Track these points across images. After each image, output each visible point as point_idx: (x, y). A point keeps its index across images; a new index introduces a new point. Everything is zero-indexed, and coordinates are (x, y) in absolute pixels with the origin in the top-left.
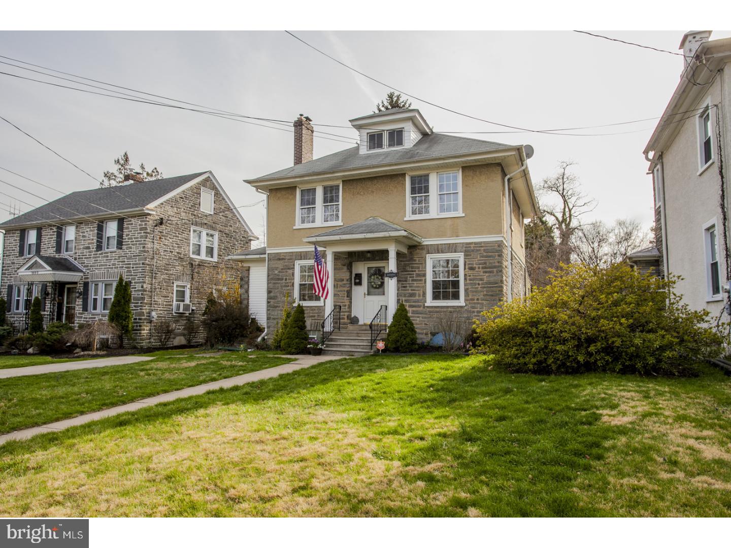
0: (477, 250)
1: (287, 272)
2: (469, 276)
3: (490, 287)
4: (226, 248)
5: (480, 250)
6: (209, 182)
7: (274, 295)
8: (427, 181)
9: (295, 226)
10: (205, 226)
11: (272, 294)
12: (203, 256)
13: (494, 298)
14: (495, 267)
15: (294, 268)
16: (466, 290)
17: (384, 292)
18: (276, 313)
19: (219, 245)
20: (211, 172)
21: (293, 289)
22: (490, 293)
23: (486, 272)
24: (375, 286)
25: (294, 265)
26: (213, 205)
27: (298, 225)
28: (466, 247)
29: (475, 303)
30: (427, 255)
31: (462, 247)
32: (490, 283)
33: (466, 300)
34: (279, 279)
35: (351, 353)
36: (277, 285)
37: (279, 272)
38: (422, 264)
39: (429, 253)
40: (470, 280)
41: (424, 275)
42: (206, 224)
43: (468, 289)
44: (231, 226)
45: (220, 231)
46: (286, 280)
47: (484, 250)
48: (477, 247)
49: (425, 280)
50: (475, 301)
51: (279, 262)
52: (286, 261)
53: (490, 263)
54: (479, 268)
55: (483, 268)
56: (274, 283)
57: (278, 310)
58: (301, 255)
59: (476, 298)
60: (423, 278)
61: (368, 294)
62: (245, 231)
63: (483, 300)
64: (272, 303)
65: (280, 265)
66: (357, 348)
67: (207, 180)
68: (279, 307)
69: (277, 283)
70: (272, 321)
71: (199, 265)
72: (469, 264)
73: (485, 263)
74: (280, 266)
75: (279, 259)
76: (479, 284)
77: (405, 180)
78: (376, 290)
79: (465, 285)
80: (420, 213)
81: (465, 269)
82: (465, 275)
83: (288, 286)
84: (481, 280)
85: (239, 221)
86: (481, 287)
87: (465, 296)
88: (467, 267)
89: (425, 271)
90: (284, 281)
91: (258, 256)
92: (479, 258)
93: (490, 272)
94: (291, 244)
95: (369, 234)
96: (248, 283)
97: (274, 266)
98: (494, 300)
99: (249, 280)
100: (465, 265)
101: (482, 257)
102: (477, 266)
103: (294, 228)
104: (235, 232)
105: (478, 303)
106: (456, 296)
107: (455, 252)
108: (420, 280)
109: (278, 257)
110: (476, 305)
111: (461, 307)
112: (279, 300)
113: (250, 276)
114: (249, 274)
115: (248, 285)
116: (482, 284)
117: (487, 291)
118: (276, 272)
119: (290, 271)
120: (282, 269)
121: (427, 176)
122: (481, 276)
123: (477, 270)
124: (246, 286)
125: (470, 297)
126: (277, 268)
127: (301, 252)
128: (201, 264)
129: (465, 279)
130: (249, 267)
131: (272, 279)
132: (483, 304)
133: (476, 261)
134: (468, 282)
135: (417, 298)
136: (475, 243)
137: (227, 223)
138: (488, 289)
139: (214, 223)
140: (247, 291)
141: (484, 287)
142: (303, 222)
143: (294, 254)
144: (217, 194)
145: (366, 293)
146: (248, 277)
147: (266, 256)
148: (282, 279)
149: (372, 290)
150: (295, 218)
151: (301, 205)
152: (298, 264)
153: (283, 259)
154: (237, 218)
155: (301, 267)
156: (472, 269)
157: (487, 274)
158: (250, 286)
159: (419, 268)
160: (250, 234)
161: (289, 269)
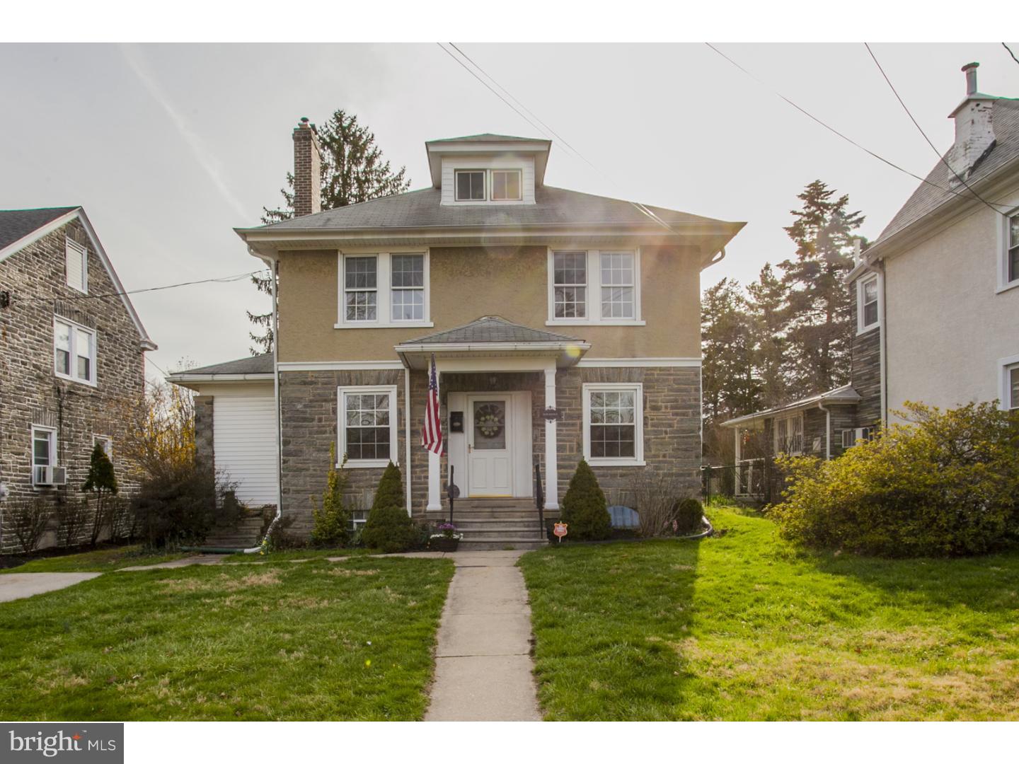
0: (664, 380)
1: (322, 406)
2: (652, 420)
3: (683, 437)
4: (109, 363)
5: (667, 380)
6: (80, 231)
7: (296, 448)
8: (582, 264)
9: (337, 322)
10: (76, 317)
11: (291, 447)
12: (75, 376)
13: (688, 454)
14: (690, 407)
15: (336, 400)
16: (646, 442)
17: (504, 443)
18: (301, 482)
19: (98, 356)
20: (82, 211)
21: (336, 438)
22: (683, 447)
23: (677, 414)
24: (486, 433)
25: (336, 394)
26: (87, 276)
27: (342, 322)
28: (646, 375)
29: (660, 462)
30: (584, 384)
31: (640, 374)
32: (684, 431)
33: (646, 457)
34: (305, 419)
35: (509, 546)
36: (301, 430)
37: (305, 406)
38: (575, 398)
39: (587, 382)
40: (653, 426)
41: (580, 417)
42: (77, 312)
43: (649, 439)
44: (114, 320)
45: (99, 328)
46: (320, 420)
47: (674, 380)
48: (664, 375)
49: (581, 424)
50: (661, 459)
51: (303, 388)
52: (320, 386)
53: (684, 401)
54: (666, 407)
55: (672, 408)
56: (295, 427)
57: (305, 476)
58: (349, 376)
59: (662, 453)
60: (578, 422)
61: (475, 448)
62: (135, 332)
63: (673, 457)
64: (291, 463)
65: (308, 393)
66: (512, 537)
67: (75, 224)
68: (307, 470)
69: (301, 427)
70: (294, 496)
71: (70, 393)
72: (650, 401)
73: (676, 401)
74: (308, 397)
75: (305, 383)
76: (666, 432)
77: (546, 258)
78: (489, 440)
79: (645, 433)
80: (570, 314)
81: (645, 408)
82: (645, 418)
83: (325, 432)
84: (670, 426)
85: (127, 312)
86: (669, 437)
87: (645, 451)
88: (648, 406)
89: (581, 410)
90: (315, 423)
91: (241, 377)
92: (666, 393)
93: (684, 414)
94: (331, 356)
95: (522, 344)
96: (210, 426)
97: (293, 395)
98: (688, 458)
99: (213, 421)
100: (645, 402)
101: (671, 390)
102: (663, 404)
103: (336, 326)
104: (121, 332)
105: (665, 462)
106: (629, 451)
107: (630, 381)
108: (573, 425)
109: (304, 380)
110: (662, 465)
111: (640, 467)
112: (308, 457)
113: (215, 414)
114: (212, 411)
115: (213, 431)
116: (671, 432)
117: (678, 443)
118: (299, 406)
119: (330, 406)
120: (311, 401)
121: (583, 255)
122: (669, 419)
123: (663, 410)
124: (208, 433)
125: (653, 452)
126: (299, 400)
127: (349, 372)
128: (74, 391)
129: (645, 424)
130: (213, 397)
131: (290, 419)
132: (672, 462)
133: (663, 396)
134: (650, 428)
135: (568, 453)
136: (661, 369)
137: (108, 313)
138: (679, 440)
139: (88, 311)
140: (210, 442)
141: (675, 438)
142: (350, 317)
143: (335, 374)
144: (92, 256)
145: (472, 445)
146: (211, 416)
147: (275, 376)
148: (313, 420)
149: (482, 440)
150: (336, 308)
151: (347, 287)
152: (343, 394)
153: (312, 383)
154: (124, 306)
155: (348, 397)
156: (655, 408)
157: (678, 418)
158: (215, 432)
159: (570, 405)
160: (143, 338)
161: (325, 401)
